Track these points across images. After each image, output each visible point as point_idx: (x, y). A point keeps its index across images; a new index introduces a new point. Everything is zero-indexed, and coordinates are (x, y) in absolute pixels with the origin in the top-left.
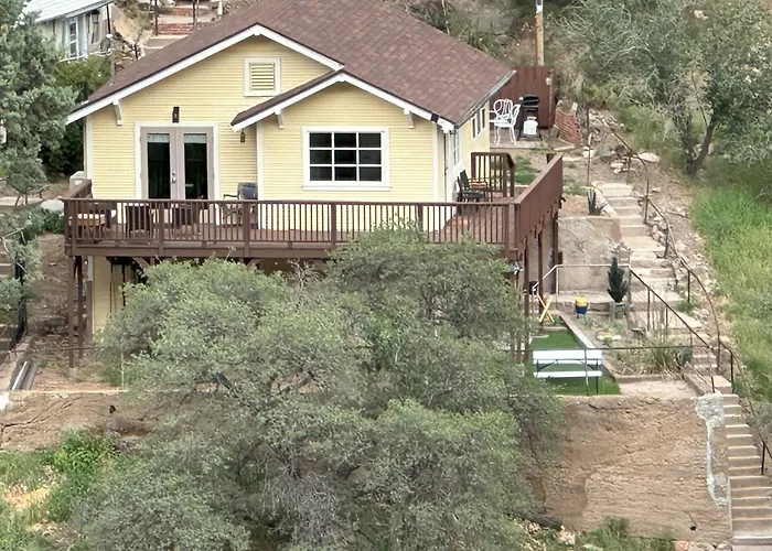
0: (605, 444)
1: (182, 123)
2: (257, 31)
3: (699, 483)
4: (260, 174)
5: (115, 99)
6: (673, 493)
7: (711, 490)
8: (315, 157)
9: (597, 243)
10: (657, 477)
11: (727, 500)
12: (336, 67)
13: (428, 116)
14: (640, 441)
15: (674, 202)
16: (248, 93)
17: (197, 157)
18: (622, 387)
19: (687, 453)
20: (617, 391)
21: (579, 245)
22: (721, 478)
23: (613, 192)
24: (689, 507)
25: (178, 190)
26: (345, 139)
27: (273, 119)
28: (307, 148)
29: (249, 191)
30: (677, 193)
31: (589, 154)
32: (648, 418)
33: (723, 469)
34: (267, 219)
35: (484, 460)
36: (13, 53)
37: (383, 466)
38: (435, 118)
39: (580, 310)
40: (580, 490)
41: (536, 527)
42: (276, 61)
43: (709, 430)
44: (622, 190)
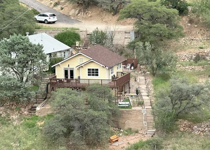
0: (128, 116)
1: (69, 67)
2: (80, 53)
3: (142, 123)
4: (80, 75)
5: (59, 63)
6: (138, 124)
7: (144, 124)
8: (89, 72)
9: (135, 86)
10: (136, 122)
11: (147, 125)
12: (92, 59)
13: (105, 66)
14: (133, 116)
15: (150, 80)
16: (79, 63)
17: (72, 72)
18: (132, 108)
19: (140, 118)
20: (131, 108)
21: (133, 86)
22: (146, 122)
23: (141, 78)
24: (141, 126)
25: (69, 77)
26: (93, 70)
27: (82, 67)
28: (87, 71)
29: (79, 77)
30: (151, 78)
31: (140, 72)
32: (134, 113)
33: (146, 120)
34: (81, 82)
35: (101, 118)
36: (39, 56)
37: (86, 119)
38: (105, 67)
39: (132, 96)
40: (124, 123)
41: (118, 129)
42: (83, 58)
43: (144, 115)
44: (143, 78)
